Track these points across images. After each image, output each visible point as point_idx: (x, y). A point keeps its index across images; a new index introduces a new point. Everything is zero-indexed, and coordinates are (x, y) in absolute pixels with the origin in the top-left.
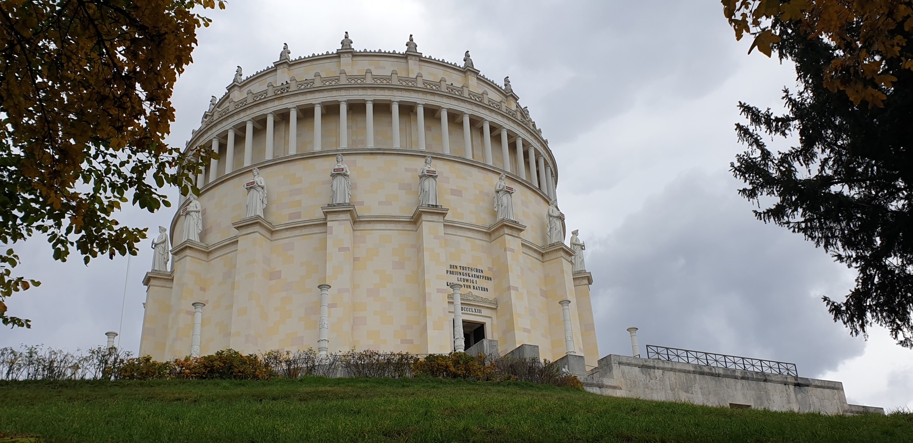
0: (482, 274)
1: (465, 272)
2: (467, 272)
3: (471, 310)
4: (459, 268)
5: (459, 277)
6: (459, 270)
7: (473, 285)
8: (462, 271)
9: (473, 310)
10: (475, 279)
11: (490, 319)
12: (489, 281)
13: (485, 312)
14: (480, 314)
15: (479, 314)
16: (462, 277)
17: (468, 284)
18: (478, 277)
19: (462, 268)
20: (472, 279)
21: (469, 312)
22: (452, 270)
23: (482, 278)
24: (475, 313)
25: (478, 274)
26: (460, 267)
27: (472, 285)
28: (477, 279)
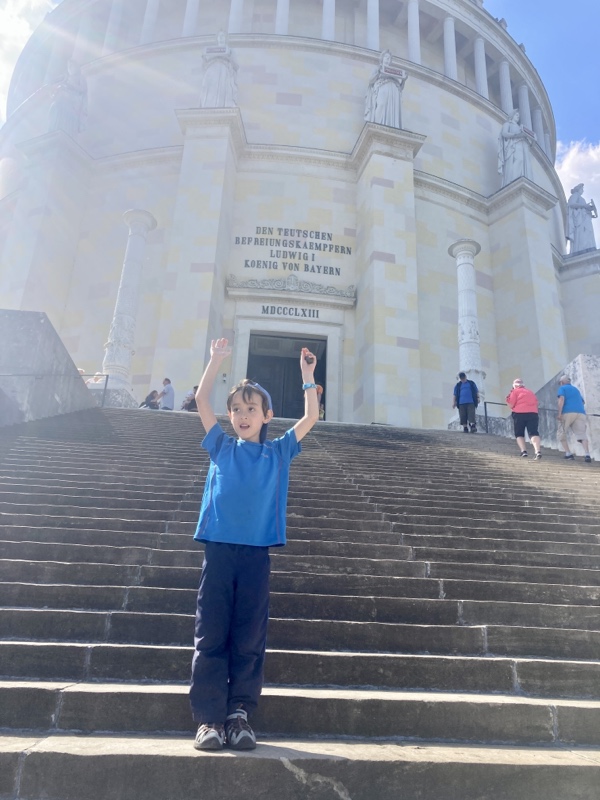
0: (328, 243)
1: (289, 238)
2: (295, 238)
3: (293, 312)
4: (276, 232)
5: (275, 249)
6: (275, 235)
7: (306, 262)
8: (282, 238)
9: (300, 312)
10: (310, 252)
11: (337, 330)
12: (346, 256)
13: (325, 314)
14: (315, 319)
15: (311, 319)
16: (282, 248)
17: (296, 261)
18: (318, 247)
19: (283, 233)
20: (303, 251)
21: (288, 316)
22: (260, 236)
23: (328, 248)
24: (304, 318)
25: (319, 241)
26: (280, 230)
27: (302, 263)
28: (317, 252)
